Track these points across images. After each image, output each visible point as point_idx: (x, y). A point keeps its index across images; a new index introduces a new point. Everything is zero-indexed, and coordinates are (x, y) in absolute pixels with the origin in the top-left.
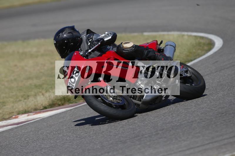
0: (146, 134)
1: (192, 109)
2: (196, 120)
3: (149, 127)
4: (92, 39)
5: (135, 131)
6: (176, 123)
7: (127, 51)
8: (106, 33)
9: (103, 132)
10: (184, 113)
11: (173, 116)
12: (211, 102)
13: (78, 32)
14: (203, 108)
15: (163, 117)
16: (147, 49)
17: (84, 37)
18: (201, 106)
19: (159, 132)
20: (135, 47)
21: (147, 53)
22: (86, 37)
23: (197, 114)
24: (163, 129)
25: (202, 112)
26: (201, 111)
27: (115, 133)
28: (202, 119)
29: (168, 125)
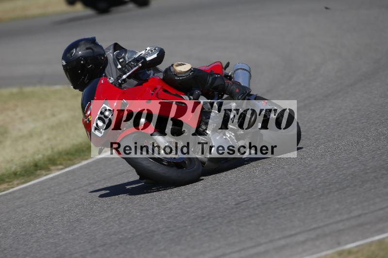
0: (76, 253)
1: (154, 210)
2: (159, 229)
3: (83, 242)
4: (124, 58)
5: (58, 248)
6: (126, 234)
7: (181, 77)
8: (148, 48)
9: (5, 250)
10: (139, 218)
11: (121, 223)
12: (184, 199)
13: (101, 47)
14: (171, 209)
15: (104, 224)
16: (211, 75)
17: (110, 55)
18: (168, 206)
19: (98, 249)
20: (193, 70)
21: (212, 81)
22: (113, 55)
23: (162, 219)
24: (106, 244)
25: (170, 215)
26: (168, 214)
27: (25, 251)
28: (170, 227)
29: (113, 236)
